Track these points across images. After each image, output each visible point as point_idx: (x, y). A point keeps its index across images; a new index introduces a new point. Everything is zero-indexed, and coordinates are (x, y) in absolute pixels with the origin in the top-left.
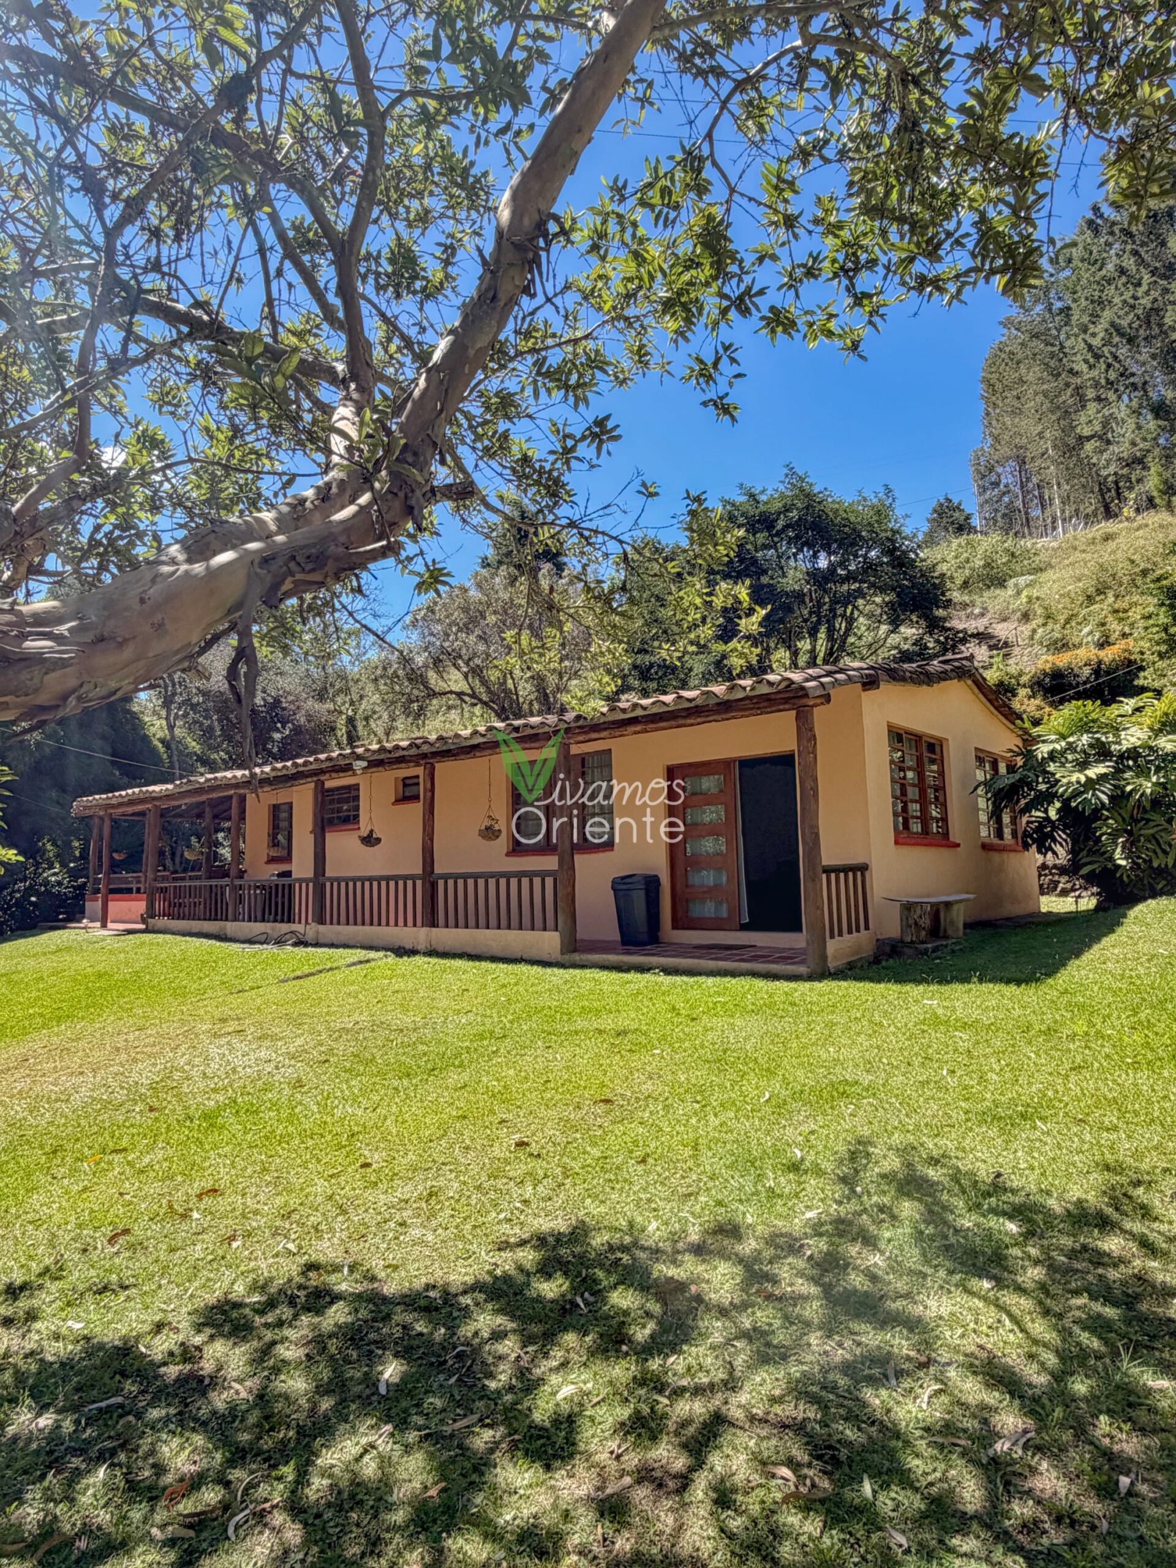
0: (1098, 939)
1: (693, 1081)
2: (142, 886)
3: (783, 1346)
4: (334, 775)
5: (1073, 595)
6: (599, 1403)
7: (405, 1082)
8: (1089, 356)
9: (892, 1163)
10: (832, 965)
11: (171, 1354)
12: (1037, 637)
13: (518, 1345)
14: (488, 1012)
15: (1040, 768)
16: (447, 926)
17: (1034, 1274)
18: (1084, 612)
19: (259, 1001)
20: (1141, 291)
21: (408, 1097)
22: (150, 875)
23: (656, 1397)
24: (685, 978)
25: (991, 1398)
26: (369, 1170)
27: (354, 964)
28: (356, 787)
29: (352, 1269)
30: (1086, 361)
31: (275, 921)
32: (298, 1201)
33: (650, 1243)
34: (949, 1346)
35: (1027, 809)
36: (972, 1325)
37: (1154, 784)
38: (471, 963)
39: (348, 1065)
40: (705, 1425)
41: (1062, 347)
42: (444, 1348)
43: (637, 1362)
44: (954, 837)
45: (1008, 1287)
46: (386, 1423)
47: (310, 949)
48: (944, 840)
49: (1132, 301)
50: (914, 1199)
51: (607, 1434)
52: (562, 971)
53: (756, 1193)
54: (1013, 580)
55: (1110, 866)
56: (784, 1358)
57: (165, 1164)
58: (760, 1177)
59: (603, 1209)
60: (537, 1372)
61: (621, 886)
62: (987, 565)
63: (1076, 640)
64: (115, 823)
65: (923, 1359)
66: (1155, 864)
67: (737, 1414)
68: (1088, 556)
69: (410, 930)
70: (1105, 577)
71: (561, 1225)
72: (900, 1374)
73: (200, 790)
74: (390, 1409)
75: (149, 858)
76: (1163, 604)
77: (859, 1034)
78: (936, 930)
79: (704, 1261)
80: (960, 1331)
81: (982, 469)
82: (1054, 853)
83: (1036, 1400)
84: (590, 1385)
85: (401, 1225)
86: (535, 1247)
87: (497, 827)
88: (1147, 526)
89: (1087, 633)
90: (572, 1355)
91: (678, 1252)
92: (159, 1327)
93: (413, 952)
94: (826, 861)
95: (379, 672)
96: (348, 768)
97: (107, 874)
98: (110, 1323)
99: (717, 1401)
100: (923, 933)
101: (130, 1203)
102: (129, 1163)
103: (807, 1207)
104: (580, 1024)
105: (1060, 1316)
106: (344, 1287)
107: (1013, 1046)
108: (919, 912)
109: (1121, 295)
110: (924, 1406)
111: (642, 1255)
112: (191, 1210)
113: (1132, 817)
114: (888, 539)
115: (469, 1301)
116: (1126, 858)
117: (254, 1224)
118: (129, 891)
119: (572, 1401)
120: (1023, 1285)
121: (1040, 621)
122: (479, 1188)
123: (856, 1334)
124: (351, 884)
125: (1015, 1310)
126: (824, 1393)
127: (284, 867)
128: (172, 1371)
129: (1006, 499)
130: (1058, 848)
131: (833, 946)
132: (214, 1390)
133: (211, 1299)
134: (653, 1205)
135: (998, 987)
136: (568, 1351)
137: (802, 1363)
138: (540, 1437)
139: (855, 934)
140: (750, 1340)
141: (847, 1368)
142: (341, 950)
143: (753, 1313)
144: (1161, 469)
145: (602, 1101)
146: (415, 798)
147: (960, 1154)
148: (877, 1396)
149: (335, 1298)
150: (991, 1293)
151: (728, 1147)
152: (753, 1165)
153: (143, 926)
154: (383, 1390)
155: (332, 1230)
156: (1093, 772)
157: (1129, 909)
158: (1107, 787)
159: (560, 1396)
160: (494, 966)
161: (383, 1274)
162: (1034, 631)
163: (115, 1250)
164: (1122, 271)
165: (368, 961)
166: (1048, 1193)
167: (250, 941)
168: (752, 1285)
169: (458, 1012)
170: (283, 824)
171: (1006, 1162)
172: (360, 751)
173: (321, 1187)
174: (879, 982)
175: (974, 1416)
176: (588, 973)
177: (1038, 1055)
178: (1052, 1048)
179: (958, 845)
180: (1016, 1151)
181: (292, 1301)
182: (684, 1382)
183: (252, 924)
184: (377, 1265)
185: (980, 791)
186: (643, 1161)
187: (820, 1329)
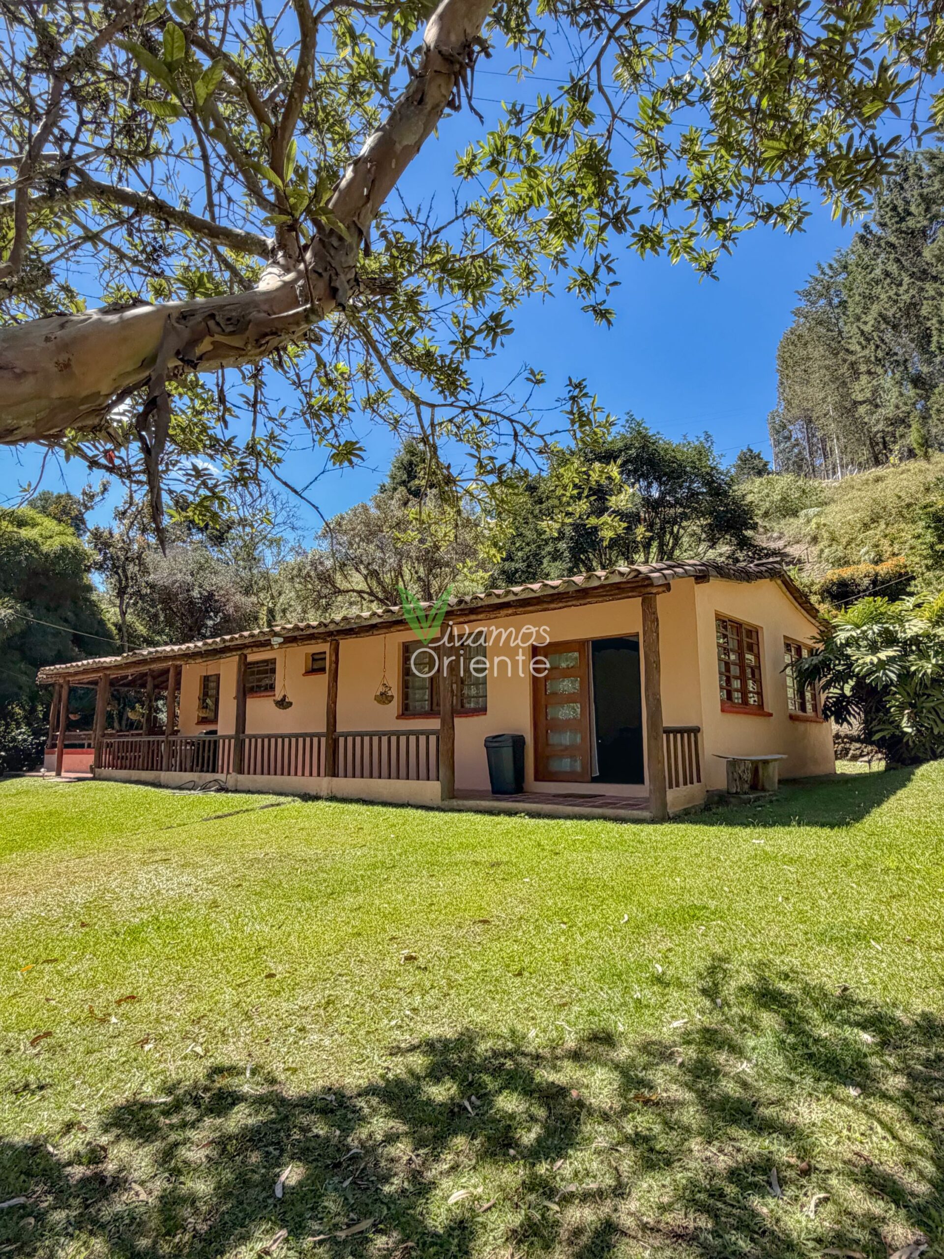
0: (894, 792)
1: (559, 905)
2: (92, 742)
3: (666, 1152)
4: (255, 649)
5: (852, 523)
6: (489, 1208)
7: (308, 904)
8: (862, 340)
9: (748, 978)
10: (671, 811)
11: (78, 1154)
12: (824, 556)
13: (410, 1148)
14: (380, 846)
15: (839, 652)
16: (346, 776)
17: (896, 1083)
18: (861, 536)
19: (184, 835)
20: (902, 290)
21: (309, 916)
22: (99, 733)
23: (547, 1203)
24: (546, 821)
25: (877, 1207)
26: (273, 980)
27: (267, 807)
28: (273, 661)
29: (254, 1072)
30: (859, 343)
31: (202, 771)
32: (207, 1008)
33: (531, 1049)
34: (826, 1154)
35: (826, 687)
36: (845, 1132)
37: (934, 665)
38: (365, 807)
39: (258, 889)
40: (597, 1234)
41: (840, 332)
42: (338, 1150)
43: (525, 1166)
44: (768, 708)
45: (874, 1095)
46: (281, 1228)
47: (230, 794)
48: (760, 710)
49: (895, 297)
50: (771, 1010)
51: (499, 1242)
52: (442, 814)
53: (624, 1004)
54: (805, 511)
55: (897, 733)
56: (668, 1163)
57: (90, 974)
58: (627, 990)
59: (485, 1017)
60: (429, 1175)
61: (493, 744)
62: (783, 499)
63: (856, 559)
64: (72, 690)
65: (804, 1165)
66: (936, 732)
67: (628, 1222)
68: (863, 494)
69: (314, 779)
70: (878, 509)
71: (449, 1033)
72: (783, 1182)
73: (144, 662)
74: (285, 1213)
75: (99, 719)
76: (929, 527)
77: (700, 866)
78: (755, 785)
79: (582, 1067)
80: (835, 1138)
81: (777, 427)
82: (849, 723)
83: (920, 1209)
84: (480, 1190)
85: (300, 1030)
86: (424, 1053)
87: (390, 694)
88: (909, 470)
89: (865, 553)
90: (462, 1158)
91: (557, 1058)
92: (69, 1127)
93: (316, 798)
94: (667, 723)
95: (295, 572)
96: (267, 644)
97: (63, 734)
98: (22, 1121)
99: (606, 1209)
100: (746, 786)
101: (55, 1008)
102: (58, 973)
103: (673, 1017)
104: (459, 856)
105: (929, 1124)
106: (246, 1088)
107: (836, 877)
108: (742, 768)
109: (887, 292)
110: (812, 1216)
111: (524, 1061)
112: (110, 1015)
113: (915, 693)
114: (707, 473)
115: (363, 1104)
116: (911, 727)
117: (166, 1029)
118: (82, 746)
119: (463, 1205)
120: (888, 1093)
121: (826, 543)
122: (372, 997)
123: (734, 1139)
124: (266, 741)
125: (883, 1117)
126: (711, 1201)
127: (211, 727)
128: (78, 1172)
129: (796, 451)
130: (852, 720)
131: (671, 795)
132: (115, 1191)
133: (120, 1099)
134: (531, 1014)
135: (814, 830)
136: (457, 1154)
137: (688, 1169)
138: (433, 1244)
139: (689, 785)
140: (634, 1143)
141: (734, 1175)
142: (256, 796)
143: (634, 1118)
144: (920, 427)
145: (480, 921)
146: (322, 670)
147: (805, 970)
148: (766, 1205)
149: (236, 1099)
150: (858, 1101)
151: (595, 962)
152: (620, 979)
153: (90, 775)
154: (279, 1193)
155: (237, 1035)
156: (883, 655)
157: (917, 767)
158: (895, 668)
159: (452, 1200)
160: (385, 809)
161: (283, 1077)
162: (822, 551)
163: (35, 1051)
164: (887, 274)
165: (278, 805)
166: (894, 1005)
167: (180, 788)
168: (630, 1090)
169: (354, 846)
170: (212, 692)
171: (848, 977)
172: (277, 629)
173: (229, 995)
174: (712, 824)
175: (863, 1226)
176: (464, 816)
177: (858, 885)
178: (870, 880)
179: (771, 715)
180: (856, 968)
181: (196, 1102)
182: (572, 1188)
183: (182, 773)
184: (277, 1067)
185: (788, 671)
186: (520, 974)
187: (700, 1134)
